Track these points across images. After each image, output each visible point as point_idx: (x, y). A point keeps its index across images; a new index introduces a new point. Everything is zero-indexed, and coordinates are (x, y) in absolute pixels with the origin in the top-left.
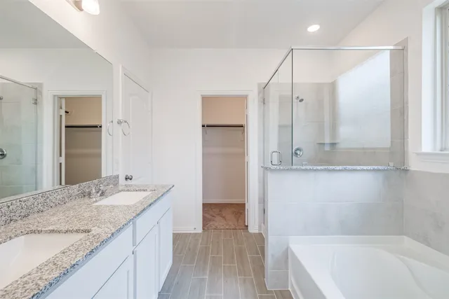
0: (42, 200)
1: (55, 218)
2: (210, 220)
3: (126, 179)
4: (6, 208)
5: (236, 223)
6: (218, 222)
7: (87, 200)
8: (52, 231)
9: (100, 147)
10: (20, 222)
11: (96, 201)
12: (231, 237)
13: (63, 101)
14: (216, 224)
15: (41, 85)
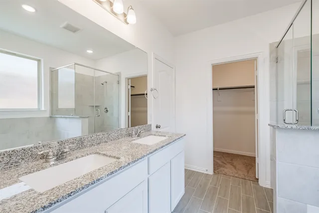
0: (107, 136)
1: (110, 147)
2: (220, 166)
3: (157, 127)
4: (90, 138)
5: (246, 174)
6: (229, 169)
7: (130, 139)
8: (104, 155)
9: (146, 106)
10: (96, 146)
11: (134, 140)
12: (239, 185)
13: (130, 80)
14: (226, 170)
15: (120, 73)
